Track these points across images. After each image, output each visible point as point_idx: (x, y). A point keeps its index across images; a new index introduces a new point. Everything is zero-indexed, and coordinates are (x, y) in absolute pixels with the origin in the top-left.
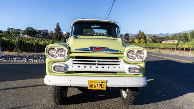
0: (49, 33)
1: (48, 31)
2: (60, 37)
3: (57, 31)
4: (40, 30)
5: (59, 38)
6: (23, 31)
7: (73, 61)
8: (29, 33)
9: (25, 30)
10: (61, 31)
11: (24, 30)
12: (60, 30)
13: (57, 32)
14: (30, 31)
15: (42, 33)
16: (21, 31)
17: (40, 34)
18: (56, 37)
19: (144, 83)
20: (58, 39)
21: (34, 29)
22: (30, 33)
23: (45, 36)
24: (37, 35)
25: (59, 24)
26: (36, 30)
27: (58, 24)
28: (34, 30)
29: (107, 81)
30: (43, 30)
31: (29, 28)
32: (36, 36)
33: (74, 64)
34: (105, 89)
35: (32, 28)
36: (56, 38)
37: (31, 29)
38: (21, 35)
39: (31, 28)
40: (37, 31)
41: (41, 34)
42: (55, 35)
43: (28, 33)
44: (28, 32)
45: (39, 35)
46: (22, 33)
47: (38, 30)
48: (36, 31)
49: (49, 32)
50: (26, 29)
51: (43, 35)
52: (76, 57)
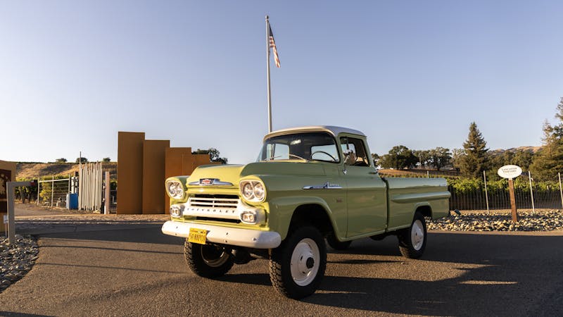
0: (452, 156)
1: (450, 152)
2: (482, 166)
3: (472, 149)
4: (427, 150)
5: (478, 169)
6: (384, 158)
7: (192, 201)
8: (398, 163)
9: (388, 153)
10: (485, 149)
11: (385, 156)
12: (482, 145)
13: (472, 151)
14: (399, 157)
15: (430, 159)
16: (379, 158)
17: (426, 163)
18: (468, 166)
19: (255, 239)
20: (475, 173)
21: (409, 149)
22: (400, 161)
23: (439, 167)
24: (416, 166)
25: (477, 128)
26: (414, 151)
27: (474, 128)
28: (411, 152)
29: (208, 232)
30: (434, 151)
31: (398, 147)
32: (414, 168)
33: (192, 205)
34: (204, 243)
35: (405, 148)
36: (470, 169)
37: (402, 150)
38: (379, 167)
39: (402, 147)
40: (419, 156)
41: (429, 161)
42: (467, 161)
43: (395, 162)
44: (394, 159)
45: (423, 165)
46: (381, 163)
47: (420, 151)
48: (415, 154)
49: (451, 154)
50: (390, 152)
51: (435, 163)
52: (197, 196)
